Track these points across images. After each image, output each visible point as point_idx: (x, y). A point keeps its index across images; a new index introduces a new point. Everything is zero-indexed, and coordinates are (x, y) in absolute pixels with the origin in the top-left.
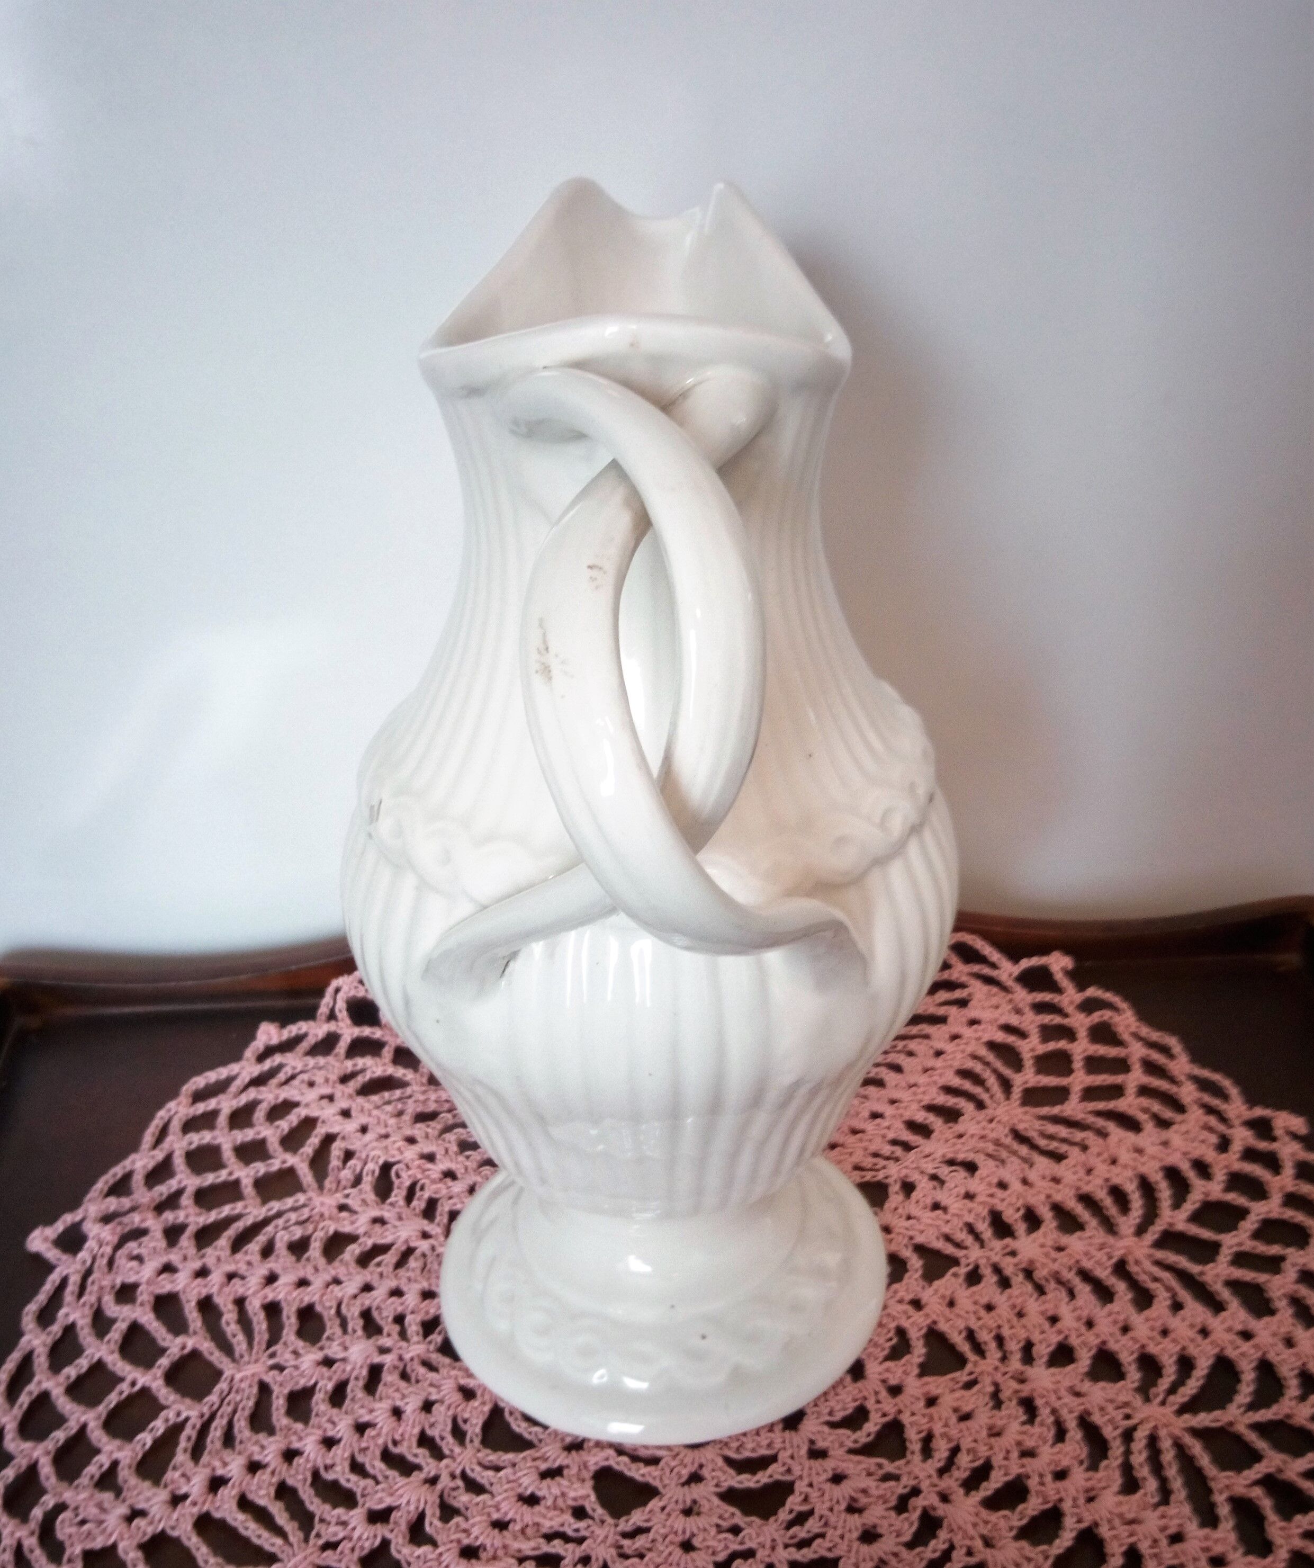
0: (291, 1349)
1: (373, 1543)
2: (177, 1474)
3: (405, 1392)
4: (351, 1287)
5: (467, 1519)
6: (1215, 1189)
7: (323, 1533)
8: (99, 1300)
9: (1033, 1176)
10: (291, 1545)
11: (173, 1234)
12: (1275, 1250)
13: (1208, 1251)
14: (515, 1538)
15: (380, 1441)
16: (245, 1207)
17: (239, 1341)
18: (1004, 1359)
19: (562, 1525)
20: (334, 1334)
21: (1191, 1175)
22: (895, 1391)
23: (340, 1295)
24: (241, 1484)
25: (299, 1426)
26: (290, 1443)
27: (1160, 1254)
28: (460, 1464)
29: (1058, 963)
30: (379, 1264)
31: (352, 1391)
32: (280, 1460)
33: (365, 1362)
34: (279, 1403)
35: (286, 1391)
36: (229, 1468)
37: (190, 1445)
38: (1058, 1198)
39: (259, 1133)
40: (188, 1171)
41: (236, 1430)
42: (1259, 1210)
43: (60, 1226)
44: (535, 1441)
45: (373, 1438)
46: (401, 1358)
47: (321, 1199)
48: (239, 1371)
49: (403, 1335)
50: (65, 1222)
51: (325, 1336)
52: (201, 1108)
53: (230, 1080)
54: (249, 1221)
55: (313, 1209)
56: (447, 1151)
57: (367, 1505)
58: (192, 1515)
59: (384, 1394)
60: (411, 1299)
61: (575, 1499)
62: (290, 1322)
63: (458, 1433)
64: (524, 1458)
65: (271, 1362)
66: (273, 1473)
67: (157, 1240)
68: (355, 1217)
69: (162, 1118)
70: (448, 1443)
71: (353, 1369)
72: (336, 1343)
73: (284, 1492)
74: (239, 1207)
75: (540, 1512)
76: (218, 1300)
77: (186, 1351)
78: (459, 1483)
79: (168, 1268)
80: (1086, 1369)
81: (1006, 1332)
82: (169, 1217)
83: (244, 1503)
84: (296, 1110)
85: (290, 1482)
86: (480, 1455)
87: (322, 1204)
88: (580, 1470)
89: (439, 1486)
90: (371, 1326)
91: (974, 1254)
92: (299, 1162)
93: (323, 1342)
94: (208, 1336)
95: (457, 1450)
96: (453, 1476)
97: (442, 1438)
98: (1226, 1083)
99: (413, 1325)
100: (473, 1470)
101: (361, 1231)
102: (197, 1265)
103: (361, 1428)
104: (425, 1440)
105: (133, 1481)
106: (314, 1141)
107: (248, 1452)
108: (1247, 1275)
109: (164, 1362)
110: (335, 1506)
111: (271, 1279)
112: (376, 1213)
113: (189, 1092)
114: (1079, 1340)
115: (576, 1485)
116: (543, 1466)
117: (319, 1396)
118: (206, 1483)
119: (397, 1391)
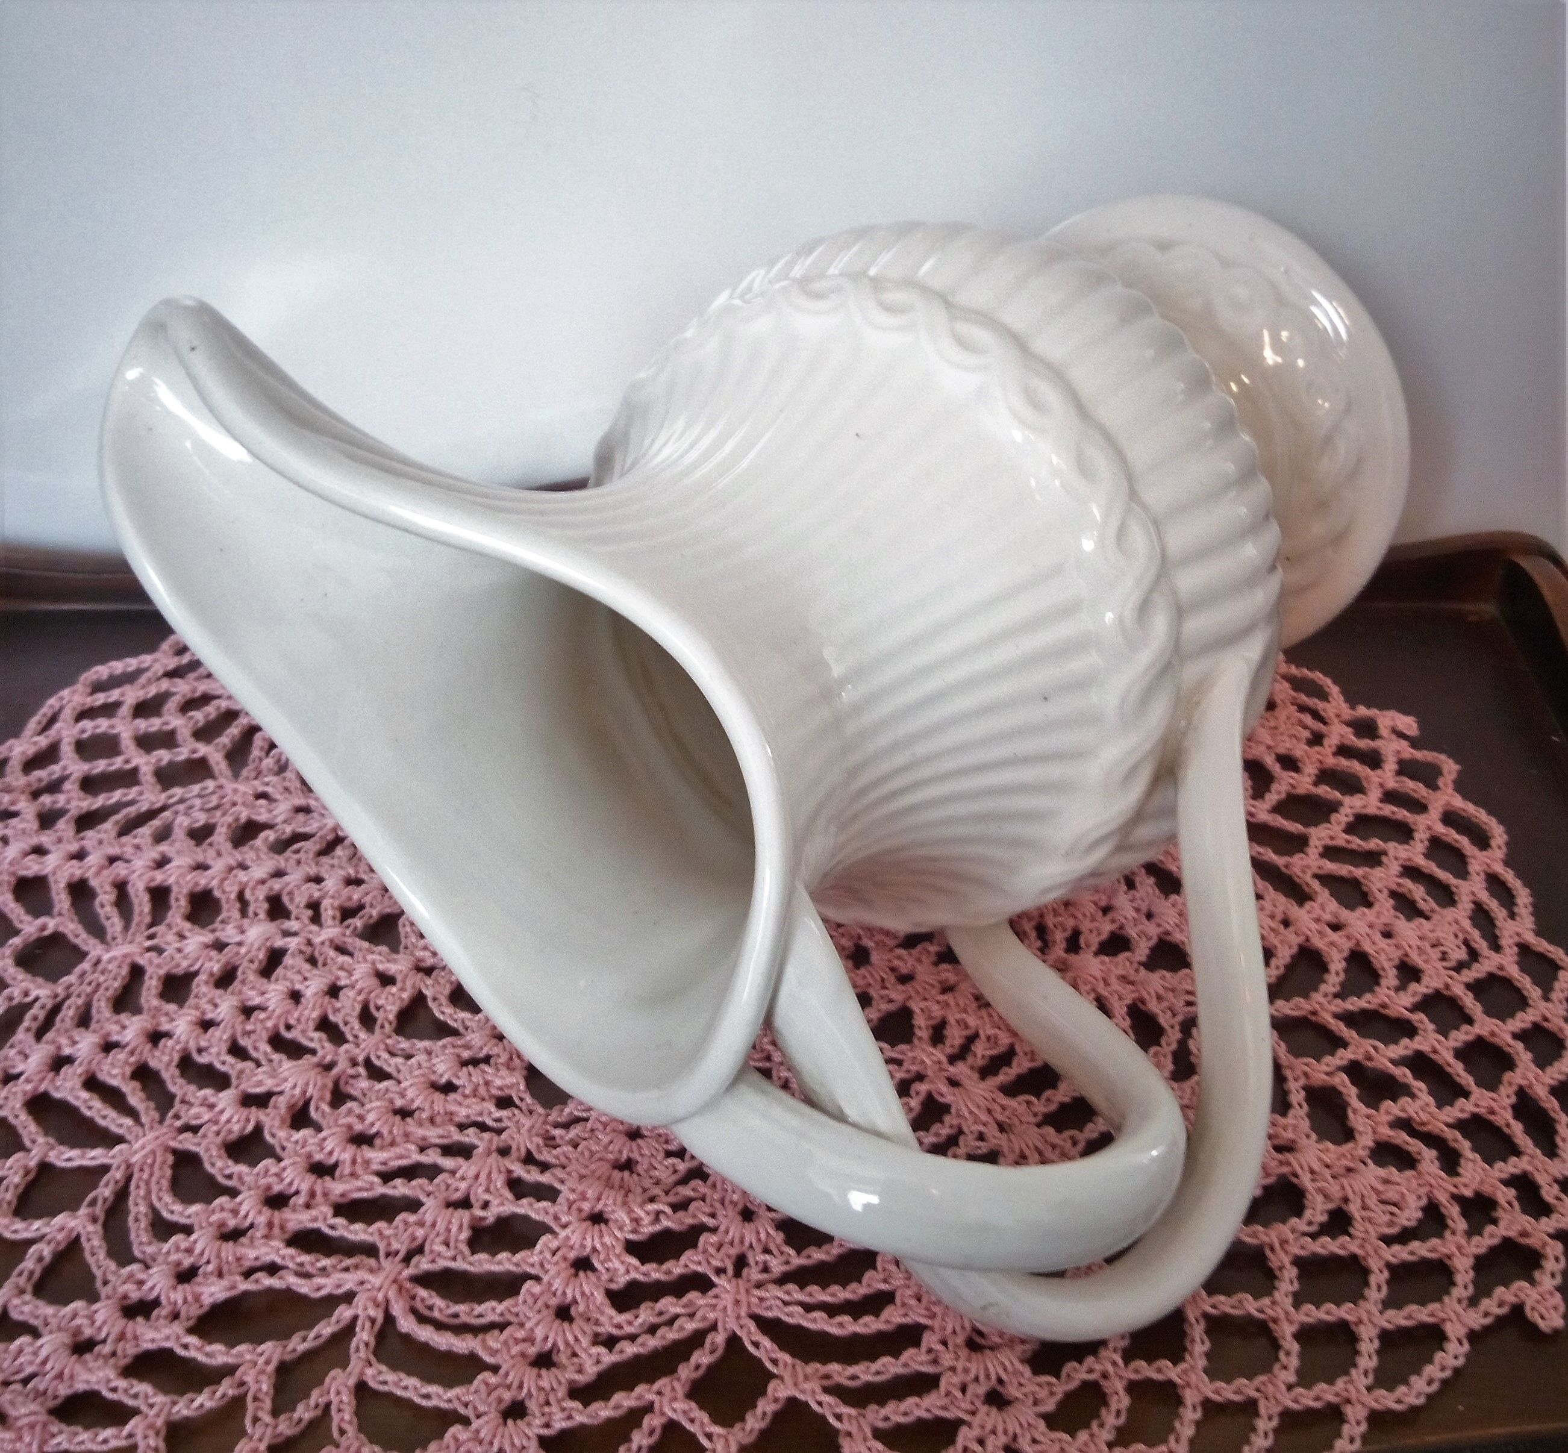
0: (174, 930)
1: (244, 1128)
2: (12, 1052)
3: (307, 975)
4: (259, 872)
5: (362, 1105)
6: (1304, 782)
7: (182, 1114)
10: (142, 1125)
11: (47, 820)
12: (1374, 844)
13: (1299, 843)
14: (420, 1124)
15: (270, 1024)
16: (141, 793)
17: (114, 923)
18: (1044, 948)
19: (481, 1114)
20: (229, 918)
21: (1276, 768)
22: (905, 979)
23: (245, 879)
24: (90, 1062)
25: (172, 1007)
26: (158, 1024)
28: (364, 1050)
30: (297, 851)
31: (244, 973)
32: (142, 1039)
33: (264, 944)
34: (151, 985)
35: (162, 972)
36: (79, 1046)
37: (35, 1025)
39: (166, 724)
40: (76, 757)
41: (94, 1011)
42: (1354, 805)
44: (461, 1029)
45: (262, 1021)
46: (309, 943)
47: (236, 786)
48: (107, 951)
49: (316, 919)
51: (220, 918)
52: (100, 699)
53: (139, 672)
54: (144, 807)
55: (223, 797)
57: (242, 1087)
58: (24, 1094)
59: (281, 975)
60: (332, 884)
61: (500, 1088)
62: (179, 905)
63: (367, 1019)
64: (444, 1047)
65: (148, 943)
66: (132, 1053)
67: (28, 822)
68: (274, 805)
69: (52, 706)
70: (353, 1028)
71: (249, 952)
72: (230, 926)
73: (143, 1074)
74: (133, 793)
75: (455, 1101)
76: (94, 883)
77: (46, 933)
78: (361, 1070)
79: (39, 851)
80: (1141, 959)
81: (1049, 922)
82: (46, 799)
83: (92, 1083)
84: (216, 702)
85: (153, 1064)
86: (389, 1042)
87: (235, 791)
88: (511, 1059)
89: (335, 1071)
90: (277, 909)
92: (213, 752)
93: (217, 925)
94: (76, 918)
95: (363, 1035)
96: (354, 1063)
97: (346, 1023)
98: (1328, 683)
99: (328, 911)
100: (379, 1057)
101: (279, 819)
102: (74, 847)
103: (247, 1011)
104: (325, 1025)
106: (234, 731)
107: (104, 1031)
108: (1341, 869)
110: (200, 1088)
111: (162, 863)
112: (299, 801)
113: (88, 682)
114: (1137, 929)
115: (504, 1072)
116: (466, 1054)
117: (202, 977)
118: (49, 1061)
119: (299, 972)
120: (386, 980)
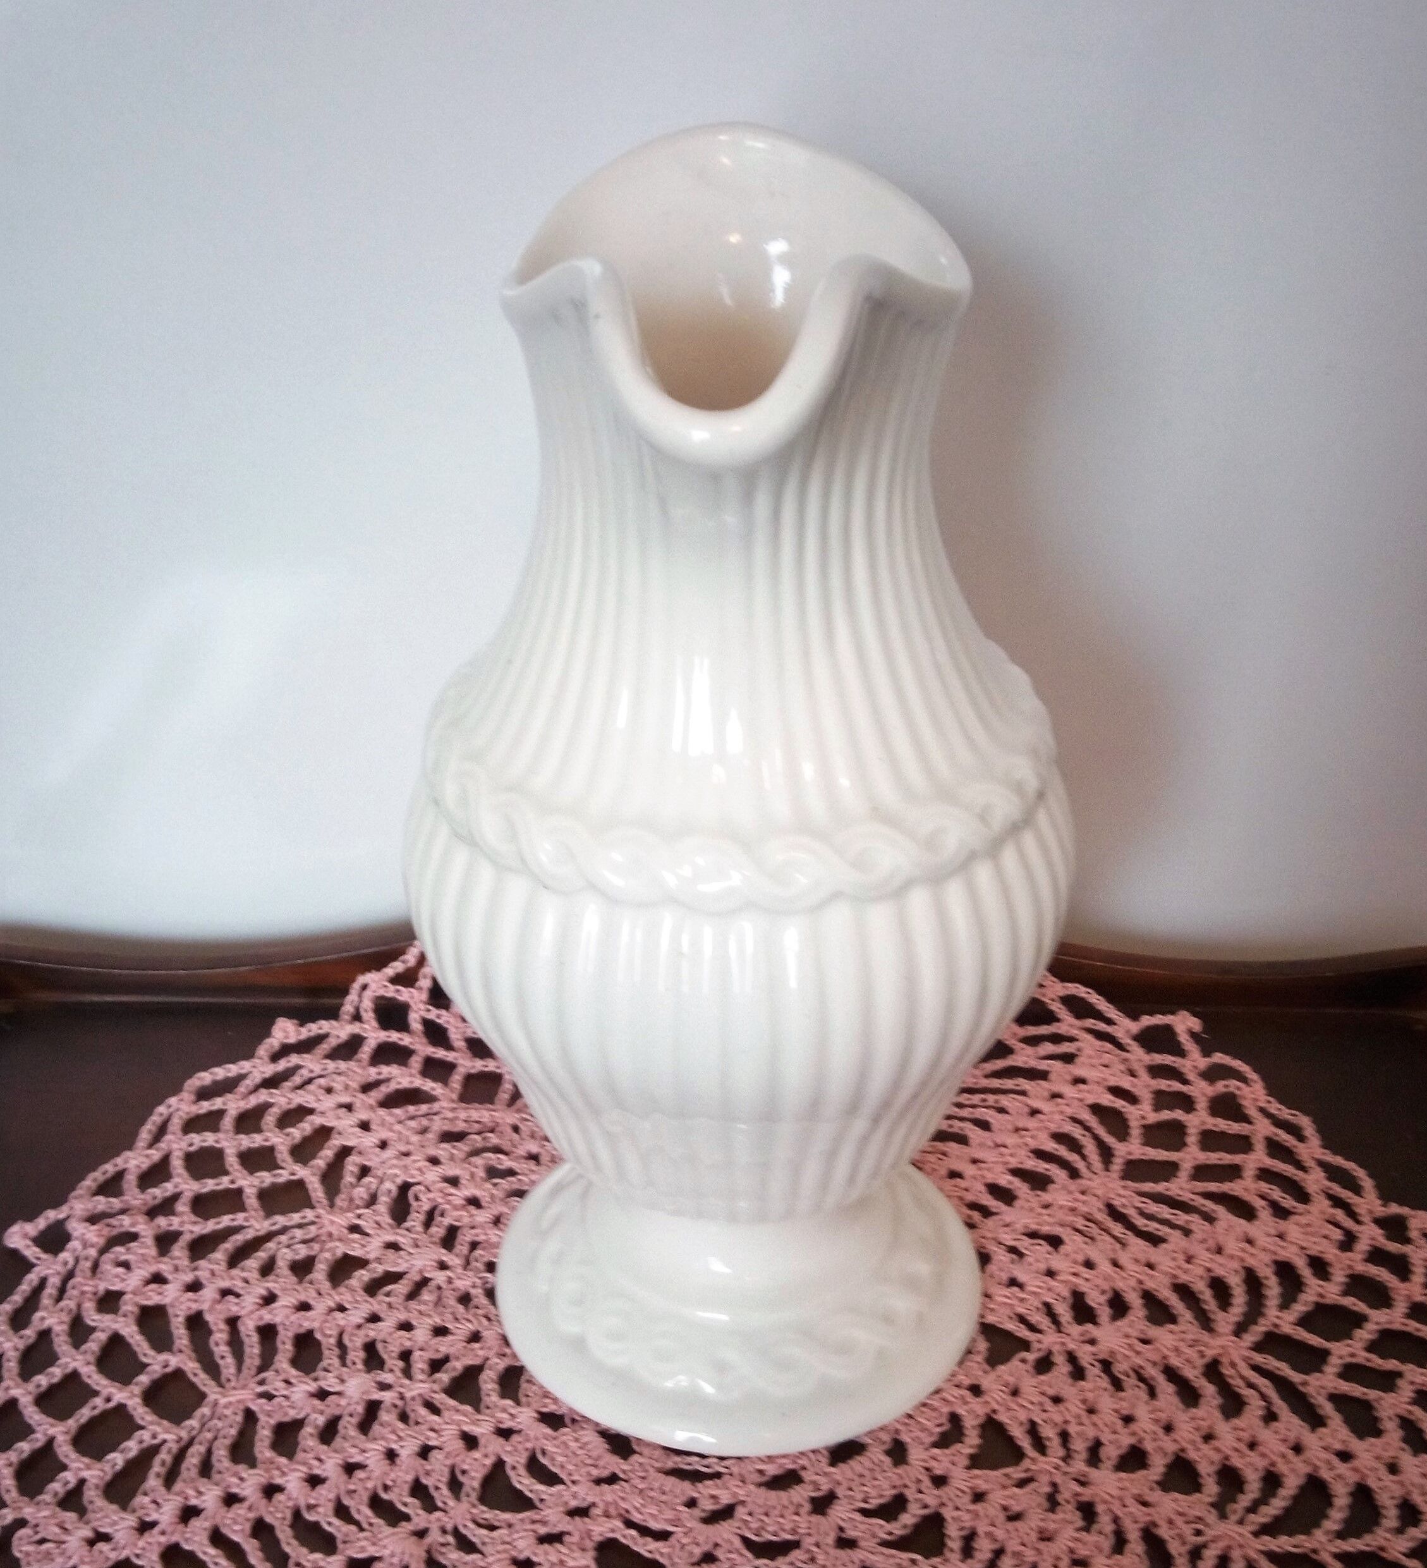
0: (283, 1377)
2: (146, 1500)
3: (403, 1434)
4: (356, 1316)
6: (1332, 1292)
8: (79, 1306)
9: (1124, 1258)
11: (165, 1241)
12: (1392, 1364)
13: (1314, 1359)
15: (370, 1485)
16: (247, 1219)
17: (227, 1364)
18: (1067, 1458)
20: (330, 1365)
21: (1306, 1272)
22: (940, 1481)
23: (343, 1323)
24: (215, 1516)
25: (283, 1460)
26: (272, 1477)
27: (1259, 1358)
28: (452, 1518)
29: (1184, 1023)
30: (389, 1294)
31: (345, 1428)
32: (259, 1495)
33: (362, 1398)
34: (264, 1434)
35: (273, 1422)
36: (203, 1498)
37: (163, 1471)
38: (1150, 1285)
39: (267, 1140)
40: (187, 1175)
41: (214, 1459)
42: (1379, 1319)
43: (42, 1223)
44: (538, 1503)
45: (363, 1480)
46: (402, 1397)
47: (331, 1217)
48: (224, 1396)
49: (407, 1373)
50: (48, 1218)
51: (321, 1366)
52: (205, 1106)
53: (241, 1077)
54: (249, 1235)
55: (321, 1228)
56: (473, 1175)
57: (348, 1553)
58: (159, 1543)
59: (377, 1432)
60: (421, 1334)
62: (285, 1347)
63: (455, 1485)
64: (523, 1520)
65: (260, 1389)
66: (251, 1508)
67: (147, 1247)
68: (367, 1240)
69: (161, 1114)
70: (442, 1495)
71: (349, 1405)
72: (332, 1375)
73: (261, 1530)
74: (239, 1218)
76: (208, 1317)
77: (169, 1370)
78: (450, 1539)
79: (158, 1279)
80: (1157, 1478)
81: (1073, 1429)
82: (162, 1222)
83: (218, 1538)
84: (311, 1118)
85: (269, 1519)
86: (474, 1511)
87: (332, 1222)
88: (582, 1539)
89: (428, 1540)
90: (373, 1358)
91: (1049, 1340)
92: (309, 1174)
93: (319, 1373)
94: (193, 1355)
95: (451, 1503)
96: (444, 1531)
97: (437, 1488)
98: (1360, 1173)
99: (419, 1363)
100: (465, 1527)
101: (371, 1256)
102: (188, 1278)
103: (350, 1469)
104: (419, 1490)
105: (100, 1502)
106: (328, 1153)
107: (226, 1484)
108: (1356, 1390)
109: (144, 1379)
110: (313, 1550)
111: (269, 1299)
112: (390, 1238)
113: (192, 1089)
114: (1155, 1444)
115: (577, 1554)
116: (543, 1530)
117: (308, 1430)
118: (178, 1512)
119: (394, 1432)
120: (470, 1441)
